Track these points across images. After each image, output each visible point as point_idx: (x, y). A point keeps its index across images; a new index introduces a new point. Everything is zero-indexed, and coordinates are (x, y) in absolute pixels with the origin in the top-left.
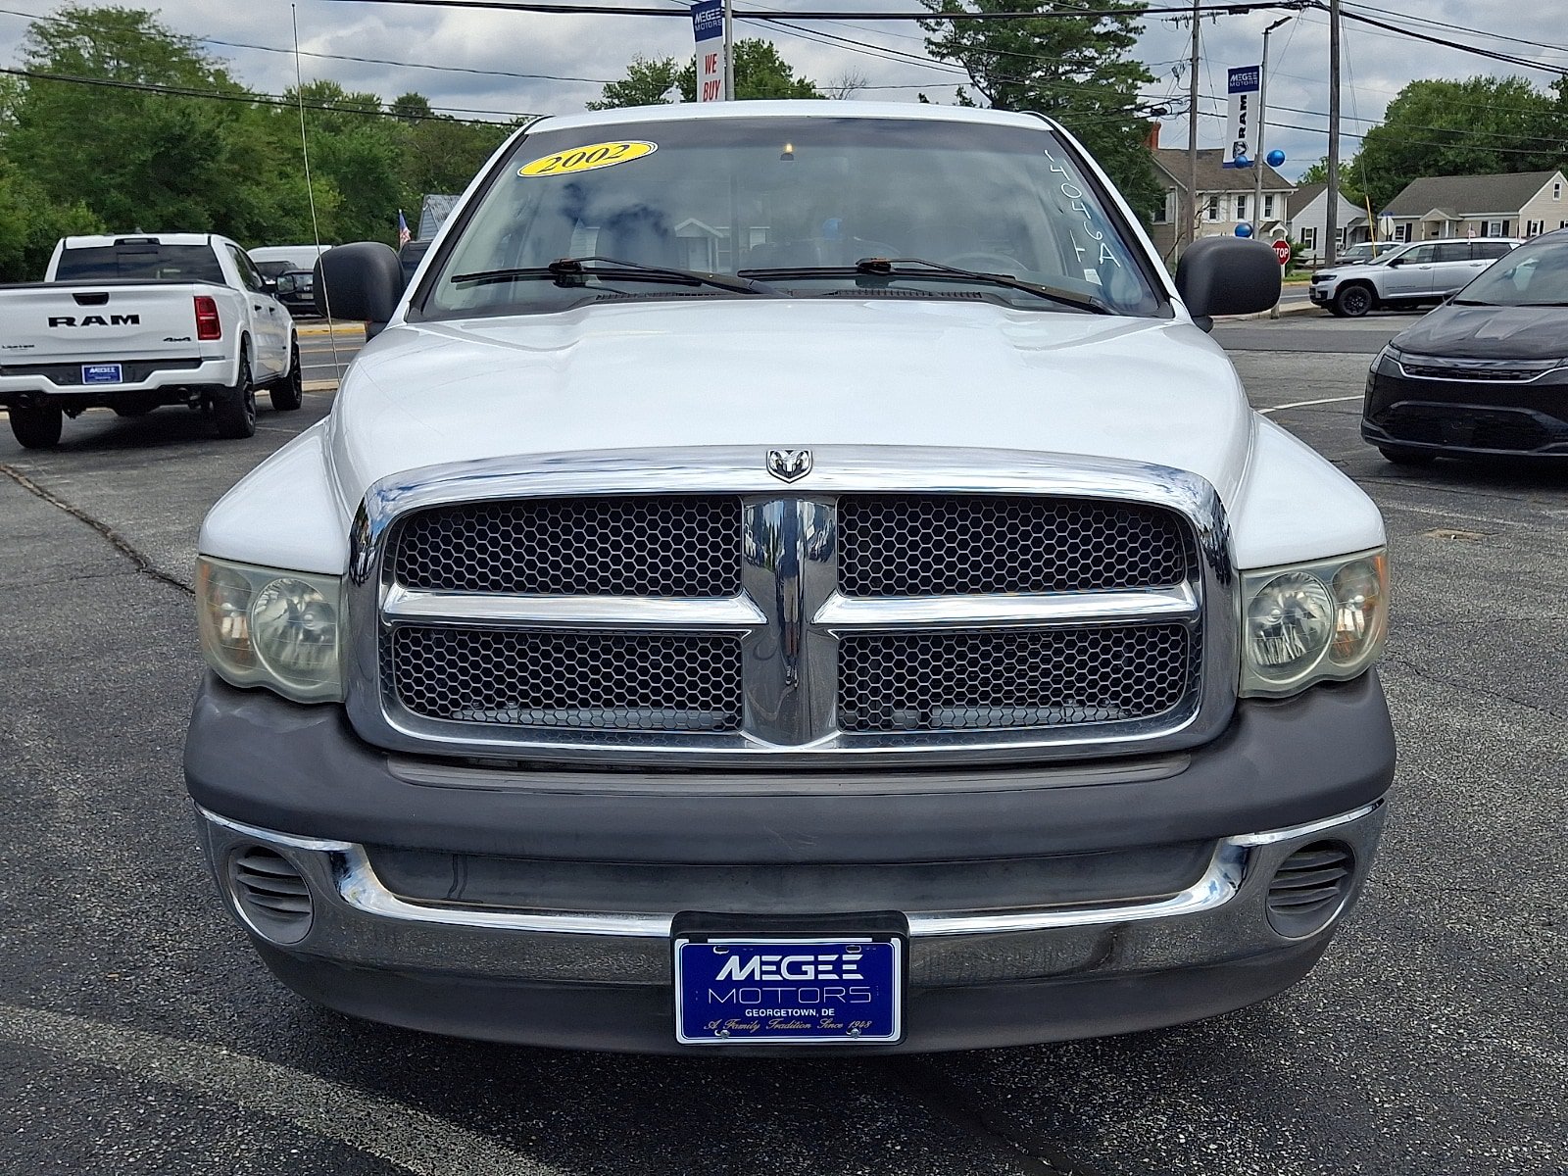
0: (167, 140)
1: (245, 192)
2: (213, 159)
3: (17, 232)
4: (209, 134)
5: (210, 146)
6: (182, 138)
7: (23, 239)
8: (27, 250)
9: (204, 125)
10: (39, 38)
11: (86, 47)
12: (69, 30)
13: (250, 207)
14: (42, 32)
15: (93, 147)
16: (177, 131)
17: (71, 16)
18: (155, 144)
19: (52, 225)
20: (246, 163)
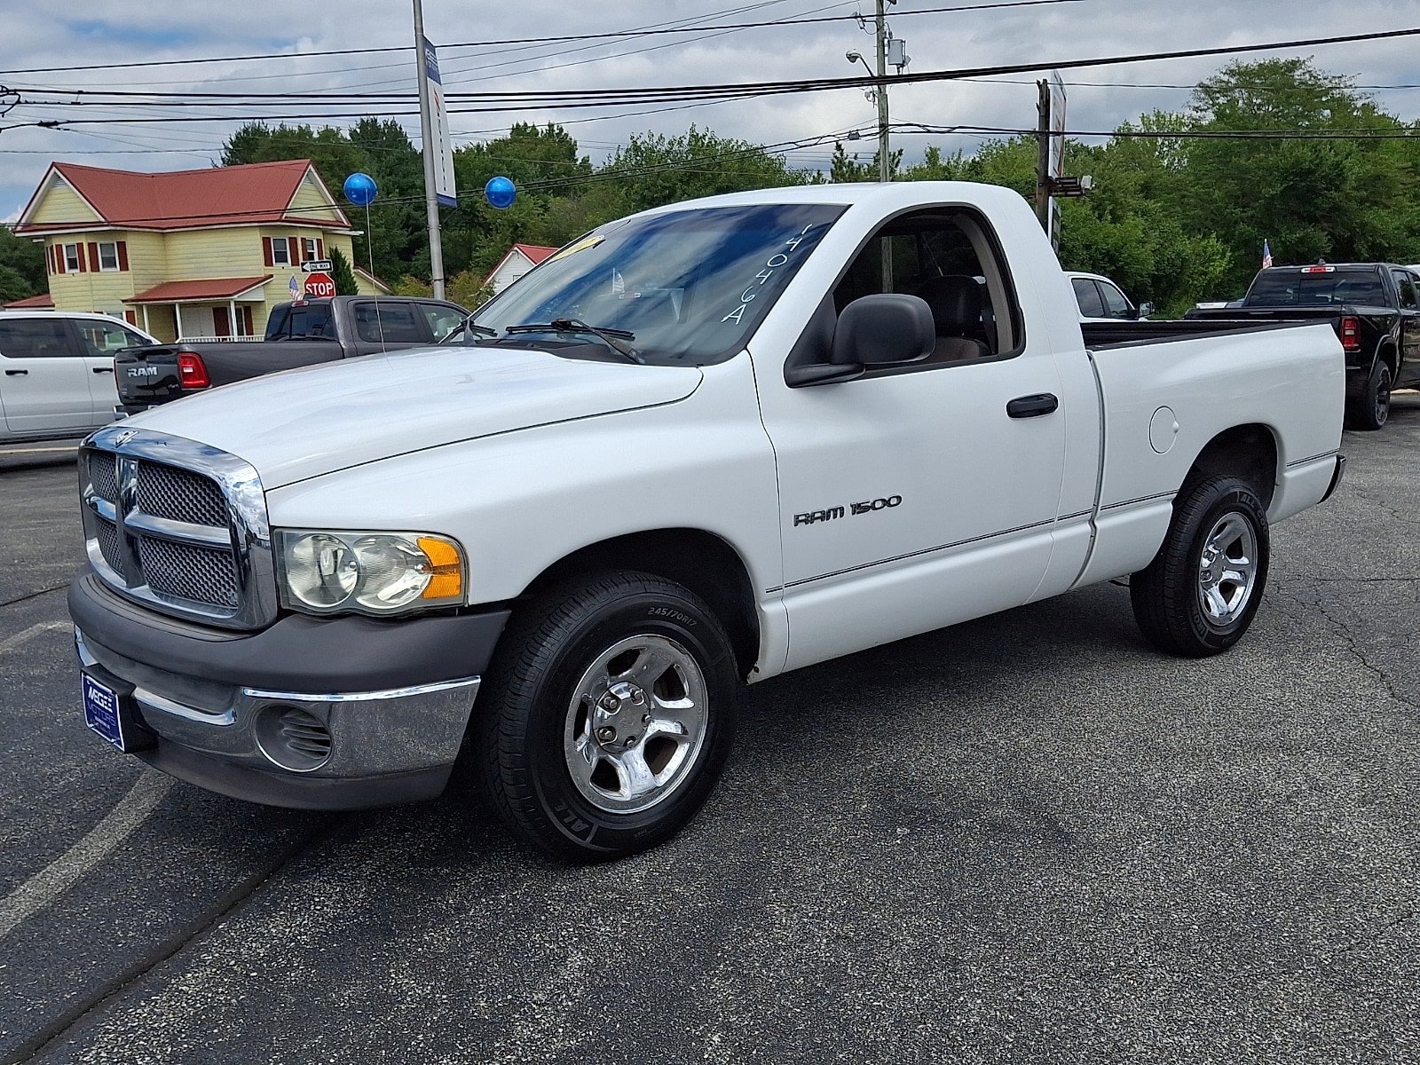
0: (1296, 174)
1: (1372, 217)
2: (1337, 189)
3: (1143, 262)
4: (1337, 165)
5: (1336, 178)
6: (1310, 172)
7: (1151, 266)
8: (1153, 277)
9: (1332, 158)
10: (1203, 95)
11: (1241, 97)
12: (1230, 85)
13: (1374, 230)
14: (1206, 89)
15: (1232, 185)
16: (1306, 165)
17: (1232, 73)
18: (1286, 178)
19: (1178, 254)
20: (1376, 189)
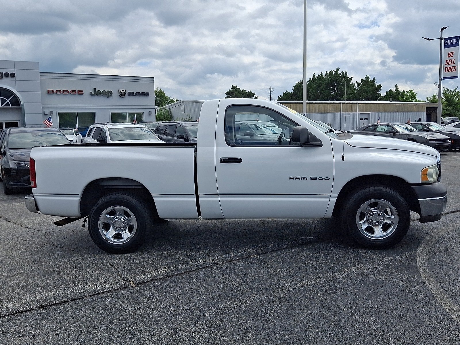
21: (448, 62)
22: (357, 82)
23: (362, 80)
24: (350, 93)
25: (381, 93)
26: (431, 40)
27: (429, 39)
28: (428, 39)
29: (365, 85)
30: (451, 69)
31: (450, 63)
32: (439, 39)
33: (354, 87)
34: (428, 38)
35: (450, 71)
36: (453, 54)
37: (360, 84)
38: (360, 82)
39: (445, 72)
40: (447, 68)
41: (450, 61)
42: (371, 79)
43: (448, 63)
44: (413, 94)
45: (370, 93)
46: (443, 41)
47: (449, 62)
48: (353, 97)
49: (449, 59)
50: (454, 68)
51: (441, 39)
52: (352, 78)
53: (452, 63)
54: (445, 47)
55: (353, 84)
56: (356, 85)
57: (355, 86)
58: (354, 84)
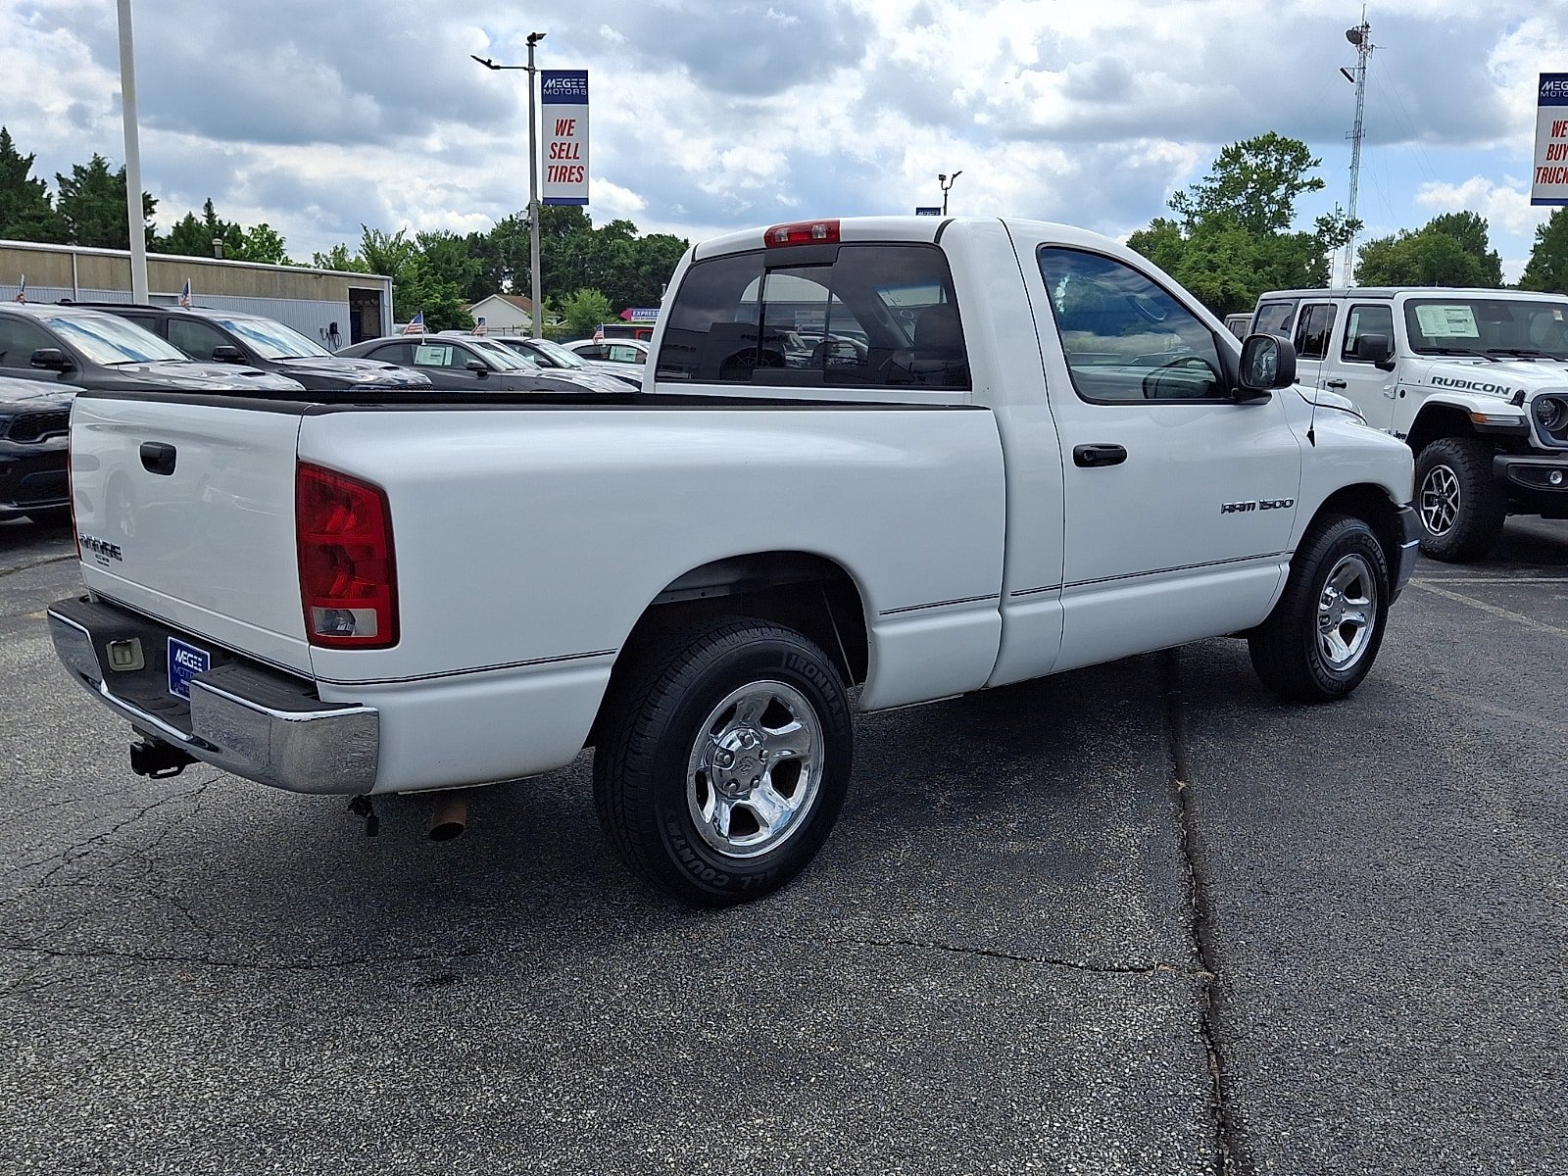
21: (557, 150)
22: (59, 176)
23: (78, 170)
24: (35, 217)
25: (154, 225)
26: (497, 67)
27: (492, 64)
28: (488, 64)
29: (93, 191)
30: (567, 174)
31: (563, 154)
32: (525, 69)
33: (45, 196)
34: (490, 61)
35: (564, 181)
36: (570, 127)
37: (73, 185)
38: (72, 178)
39: (549, 181)
40: (554, 170)
41: (565, 147)
42: (113, 171)
43: (557, 152)
44: (271, 237)
45: (116, 223)
46: (538, 77)
47: (561, 150)
48: (48, 232)
49: (559, 140)
50: (576, 173)
51: (531, 70)
52: (32, 157)
53: (571, 155)
54: (546, 99)
55: (39, 183)
56: (53, 190)
57: (47, 191)
58: (43, 182)
